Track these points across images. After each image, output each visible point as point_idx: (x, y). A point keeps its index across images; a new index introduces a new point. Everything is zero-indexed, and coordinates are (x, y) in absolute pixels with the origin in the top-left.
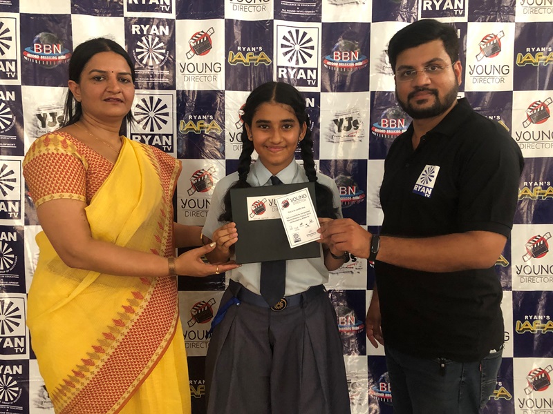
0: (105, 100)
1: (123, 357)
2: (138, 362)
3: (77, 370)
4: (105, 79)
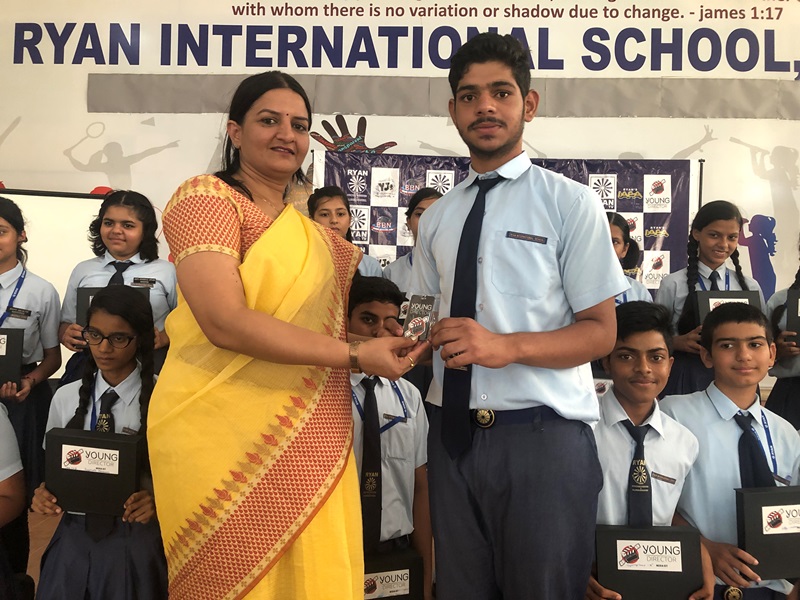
0: (272, 149)
3: (206, 504)
4: (276, 122)
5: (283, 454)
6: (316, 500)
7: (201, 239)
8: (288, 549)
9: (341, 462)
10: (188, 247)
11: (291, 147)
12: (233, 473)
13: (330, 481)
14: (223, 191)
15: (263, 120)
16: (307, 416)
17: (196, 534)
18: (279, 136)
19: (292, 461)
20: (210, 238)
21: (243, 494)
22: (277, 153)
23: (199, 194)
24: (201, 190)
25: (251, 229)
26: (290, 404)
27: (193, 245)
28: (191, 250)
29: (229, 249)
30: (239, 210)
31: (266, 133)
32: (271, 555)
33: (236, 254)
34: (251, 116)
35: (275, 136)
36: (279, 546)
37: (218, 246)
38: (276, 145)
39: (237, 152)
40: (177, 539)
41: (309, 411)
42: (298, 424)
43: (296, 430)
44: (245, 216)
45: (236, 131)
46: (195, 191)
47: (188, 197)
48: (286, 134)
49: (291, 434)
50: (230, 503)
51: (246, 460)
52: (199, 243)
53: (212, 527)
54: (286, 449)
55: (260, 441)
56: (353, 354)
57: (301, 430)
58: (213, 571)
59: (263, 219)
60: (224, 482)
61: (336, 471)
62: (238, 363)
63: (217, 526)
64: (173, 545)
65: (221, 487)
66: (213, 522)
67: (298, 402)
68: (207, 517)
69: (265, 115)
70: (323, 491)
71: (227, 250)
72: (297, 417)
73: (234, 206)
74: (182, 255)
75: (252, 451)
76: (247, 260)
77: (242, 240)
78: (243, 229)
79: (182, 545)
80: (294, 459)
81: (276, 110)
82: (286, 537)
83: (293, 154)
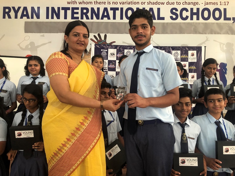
0: (78, 44)
1: (78, 145)
2: (84, 148)
3: (59, 148)
4: (78, 35)
5: (82, 133)
6: (91, 147)
7: (56, 71)
8: (83, 161)
9: (99, 135)
10: (53, 73)
11: (83, 43)
12: (67, 139)
13: (95, 141)
14: (63, 57)
15: (74, 35)
16: (88, 122)
17: (56, 157)
18: (79, 40)
19: (84, 135)
20: (59, 70)
21: (70, 145)
22: (78, 45)
23: (56, 58)
24: (57, 56)
25: (72, 67)
26: (84, 119)
27: (54, 73)
28: (54, 74)
29: (65, 74)
30: (68, 62)
31: (75, 39)
32: (78, 162)
33: (67, 75)
34: (71, 34)
35: (78, 40)
36: (81, 160)
37: (62, 73)
38: (78, 42)
39: (67, 44)
40: (50, 158)
41: (89, 120)
42: (86, 124)
43: (85, 126)
44: (70, 64)
45: (67, 38)
46: (55, 57)
47: (53, 58)
48: (81, 39)
49: (84, 127)
50: (66, 148)
51: (71, 135)
52: (56, 72)
53: (61, 155)
54: (83, 132)
55: (75, 129)
56: (101, 104)
57: (87, 126)
58: (61, 168)
59: (75, 65)
60: (64, 141)
61: (97, 138)
62: (68, 107)
63: (63, 154)
64: (49, 160)
65: (64, 143)
66: (61, 153)
67: (86, 118)
68: (60, 152)
69: (75, 33)
70: (93, 144)
71: (64, 74)
72: (86, 122)
73: (66, 61)
74: (51, 76)
75: (73, 132)
76: (70, 77)
77: (69, 71)
78: (69, 67)
79: (52, 160)
80: (85, 134)
81: (78, 32)
82: (83, 157)
83: (83, 45)
